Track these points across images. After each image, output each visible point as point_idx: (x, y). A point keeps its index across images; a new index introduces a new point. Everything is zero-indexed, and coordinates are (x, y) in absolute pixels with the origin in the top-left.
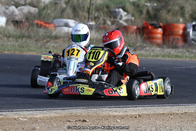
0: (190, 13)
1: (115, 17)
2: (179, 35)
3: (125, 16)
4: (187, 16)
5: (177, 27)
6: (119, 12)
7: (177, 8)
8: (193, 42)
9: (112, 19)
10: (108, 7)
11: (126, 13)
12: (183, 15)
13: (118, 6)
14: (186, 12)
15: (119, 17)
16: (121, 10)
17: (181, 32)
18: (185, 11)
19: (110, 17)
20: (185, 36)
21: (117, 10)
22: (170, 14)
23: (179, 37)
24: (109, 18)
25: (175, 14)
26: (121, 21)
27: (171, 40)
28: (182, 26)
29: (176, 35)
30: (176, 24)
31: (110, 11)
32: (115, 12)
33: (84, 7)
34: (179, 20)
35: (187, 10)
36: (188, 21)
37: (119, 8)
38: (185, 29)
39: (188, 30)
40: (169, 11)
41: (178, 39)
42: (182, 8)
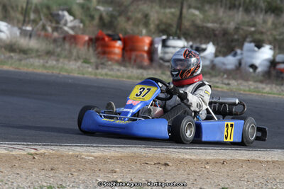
0: (157, 22)
1: (58, 22)
2: (144, 51)
3: (71, 21)
4: (152, 27)
5: (142, 41)
6: (64, 16)
7: (139, 16)
8: (162, 62)
9: (54, 25)
10: (48, 8)
11: (71, 18)
12: (146, 25)
13: (62, 7)
14: (151, 22)
15: (63, 22)
16: (66, 13)
17: (146, 48)
18: (149, 19)
19: (51, 21)
20: (151, 53)
21: (60, 13)
22: (130, 23)
23: (145, 55)
24: (49, 23)
25: (136, 24)
26: (66, 28)
27: (133, 57)
28: (147, 40)
30: (140, 37)
31: (51, 14)
32: (58, 15)
33: (17, 6)
34: (141, 32)
35: (152, 18)
37: (63, 10)
38: (152, 44)
39: (156, 46)
40: (129, 19)
42: (146, 16)
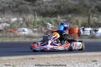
0: (81, 23)
2: (76, 33)
4: (80, 25)
5: (75, 30)
6: (48, 24)
7: (75, 21)
8: (83, 36)
9: (45, 28)
11: (51, 25)
12: (78, 24)
14: (79, 23)
15: (48, 26)
17: (77, 32)
18: (78, 22)
20: (79, 34)
22: (72, 24)
23: (77, 34)
24: (43, 27)
25: (74, 24)
26: (49, 28)
27: (73, 36)
28: (77, 29)
29: (75, 33)
30: (75, 28)
31: (44, 24)
32: (46, 24)
33: (31, 22)
34: (76, 27)
36: (80, 27)
37: (48, 22)
38: (79, 30)
39: (80, 31)
40: (71, 23)
41: (76, 35)
